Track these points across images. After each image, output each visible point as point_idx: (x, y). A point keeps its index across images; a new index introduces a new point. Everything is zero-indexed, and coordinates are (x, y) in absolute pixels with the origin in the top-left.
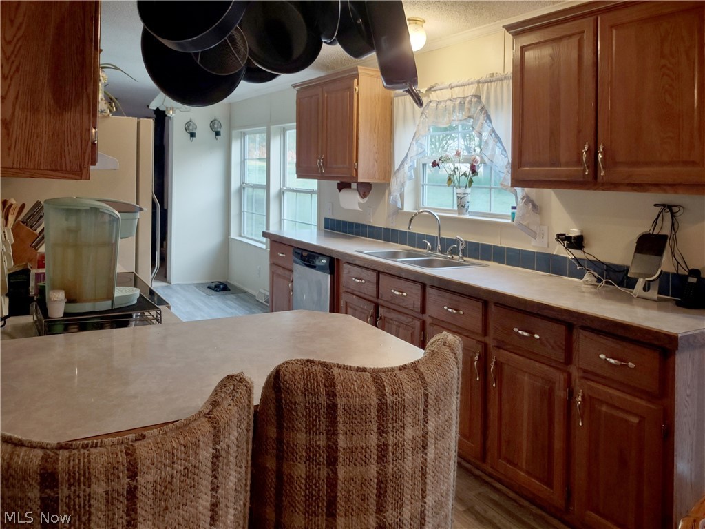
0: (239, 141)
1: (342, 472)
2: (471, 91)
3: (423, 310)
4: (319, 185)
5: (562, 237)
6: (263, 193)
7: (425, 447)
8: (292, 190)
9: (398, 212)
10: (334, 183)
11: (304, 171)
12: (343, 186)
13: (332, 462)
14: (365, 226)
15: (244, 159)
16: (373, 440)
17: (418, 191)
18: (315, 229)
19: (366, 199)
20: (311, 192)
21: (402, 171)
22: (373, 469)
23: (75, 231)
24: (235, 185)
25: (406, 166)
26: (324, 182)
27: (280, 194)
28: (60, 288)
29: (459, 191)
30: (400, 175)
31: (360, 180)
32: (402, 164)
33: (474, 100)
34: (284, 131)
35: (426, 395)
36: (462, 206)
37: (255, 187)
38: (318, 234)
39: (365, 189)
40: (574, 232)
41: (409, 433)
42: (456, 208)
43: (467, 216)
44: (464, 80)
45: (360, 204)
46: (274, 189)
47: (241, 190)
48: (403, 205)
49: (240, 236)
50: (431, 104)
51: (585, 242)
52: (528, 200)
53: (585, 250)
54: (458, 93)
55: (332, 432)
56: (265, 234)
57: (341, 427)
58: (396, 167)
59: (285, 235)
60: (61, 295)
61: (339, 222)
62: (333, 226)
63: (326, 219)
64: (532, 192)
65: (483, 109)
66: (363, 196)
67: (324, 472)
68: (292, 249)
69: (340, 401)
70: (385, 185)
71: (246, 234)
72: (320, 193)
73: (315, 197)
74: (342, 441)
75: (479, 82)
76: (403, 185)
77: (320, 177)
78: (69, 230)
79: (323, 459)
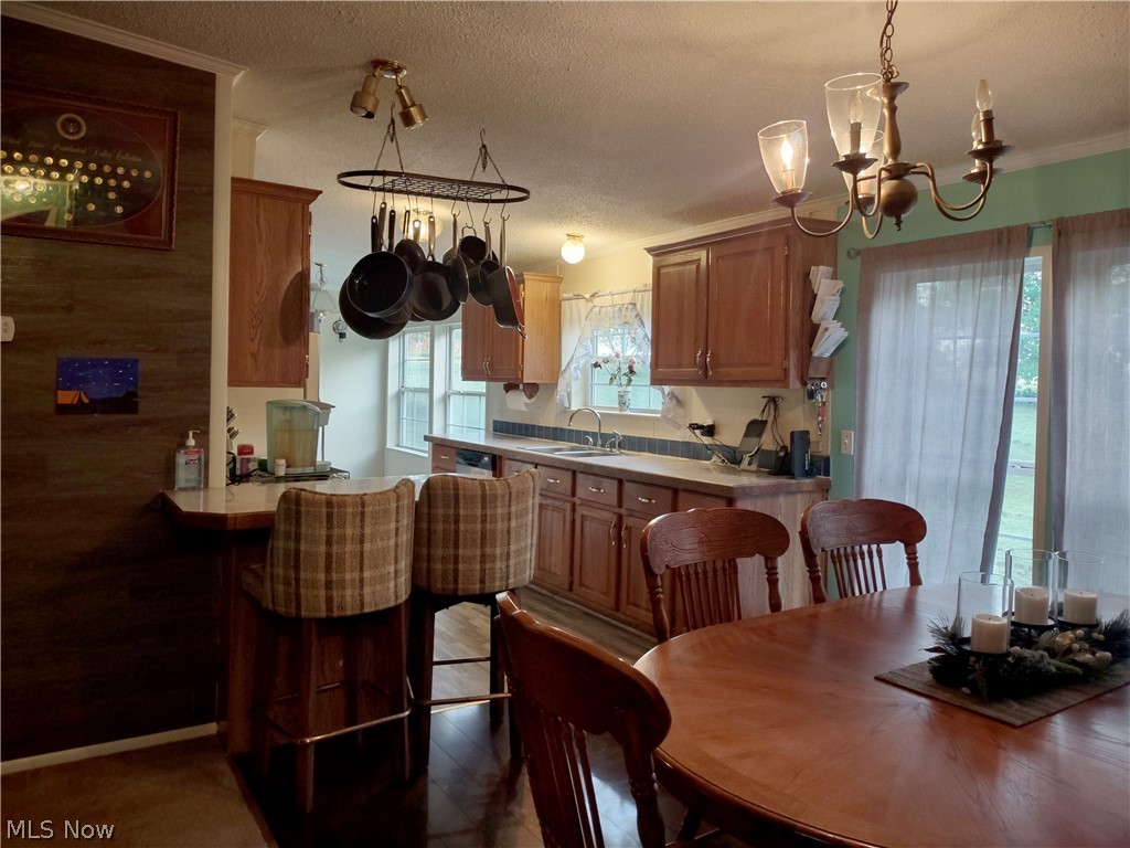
0: (397, 341)
1: (462, 527)
2: (628, 298)
3: (574, 494)
4: (487, 387)
5: (694, 427)
6: (425, 398)
7: (509, 519)
8: (459, 393)
9: (565, 410)
10: (502, 384)
11: (469, 373)
12: (508, 388)
13: (457, 522)
14: (534, 426)
15: (404, 361)
16: (479, 512)
17: (587, 391)
18: (483, 433)
19: (534, 399)
20: (480, 395)
21: (568, 371)
22: (479, 527)
23: (289, 422)
24: (392, 389)
25: (573, 366)
26: (491, 383)
27: (446, 398)
28: (281, 457)
29: (620, 389)
30: (566, 375)
31: (525, 381)
32: (568, 365)
33: (630, 307)
34: (451, 330)
35: (510, 494)
36: (623, 403)
37: (416, 390)
38: (486, 437)
39: (532, 390)
40: (708, 422)
41: (499, 511)
42: (617, 406)
43: (628, 413)
44: (623, 289)
45: (526, 404)
46: (438, 392)
47: (399, 395)
48: (570, 404)
49: (398, 446)
50: (595, 309)
51: (717, 430)
52: (673, 396)
53: (716, 437)
54: (618, 300)
55: (457, 507)
56: (426, 438)
57: (461, 505)
58: (563, 368)
59: (451, 438)
60: (283, 462)
61: (508, 423)
62: (502, 428)
63: (494, 421)
64: (677, 389)
65: (637, 315)
66: (530, 397)
67: (453, 527)
68: (454, 450)
69: (461, 493)
70: (553, 386)
71: (405, 444)
72: (488, 395)
73: (484, 399)
74: (462, 512)
75: (635, 291)
76: (569, 385)
77: (488, 379)
78: (286, 421)
79: (452, 520)
